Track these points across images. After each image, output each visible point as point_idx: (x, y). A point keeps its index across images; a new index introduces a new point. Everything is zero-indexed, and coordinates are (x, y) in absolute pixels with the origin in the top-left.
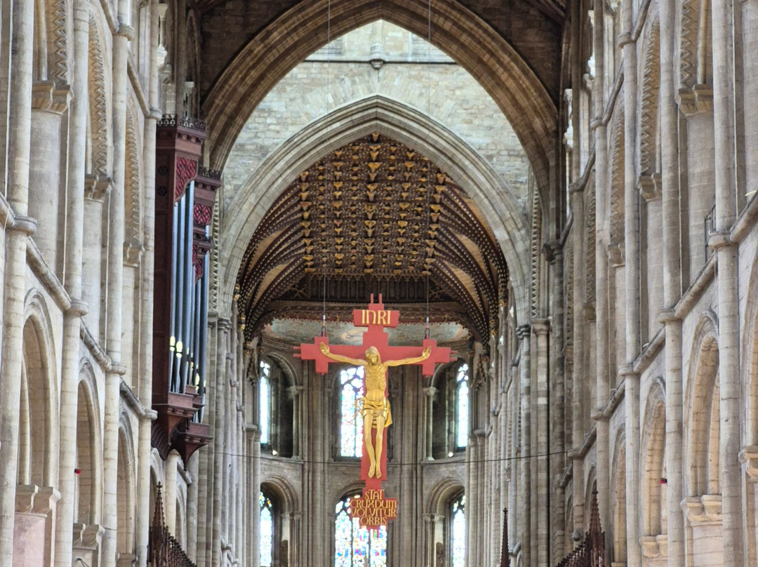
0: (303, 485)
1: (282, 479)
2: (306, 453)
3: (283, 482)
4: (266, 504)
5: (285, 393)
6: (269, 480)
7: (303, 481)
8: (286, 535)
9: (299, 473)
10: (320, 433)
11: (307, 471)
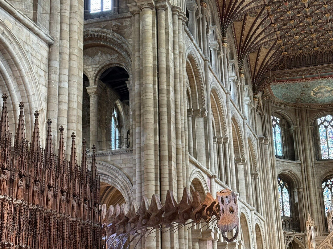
0: (302, 174)
1: (290, 171)
2: (302, 158)
3: (291, 173)
4: (284, 185)
5: (289, 131)
6: (284, 172)
7: (302, 171)
8: (297, 200)
9: (299, 168)
10: (308, 147)
11: (304, 167)
